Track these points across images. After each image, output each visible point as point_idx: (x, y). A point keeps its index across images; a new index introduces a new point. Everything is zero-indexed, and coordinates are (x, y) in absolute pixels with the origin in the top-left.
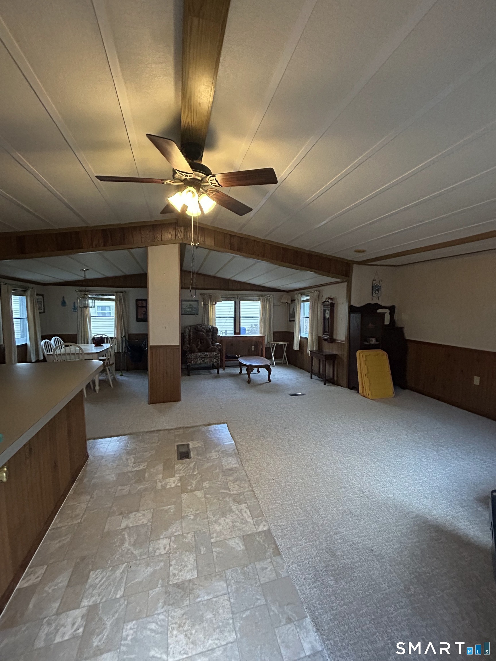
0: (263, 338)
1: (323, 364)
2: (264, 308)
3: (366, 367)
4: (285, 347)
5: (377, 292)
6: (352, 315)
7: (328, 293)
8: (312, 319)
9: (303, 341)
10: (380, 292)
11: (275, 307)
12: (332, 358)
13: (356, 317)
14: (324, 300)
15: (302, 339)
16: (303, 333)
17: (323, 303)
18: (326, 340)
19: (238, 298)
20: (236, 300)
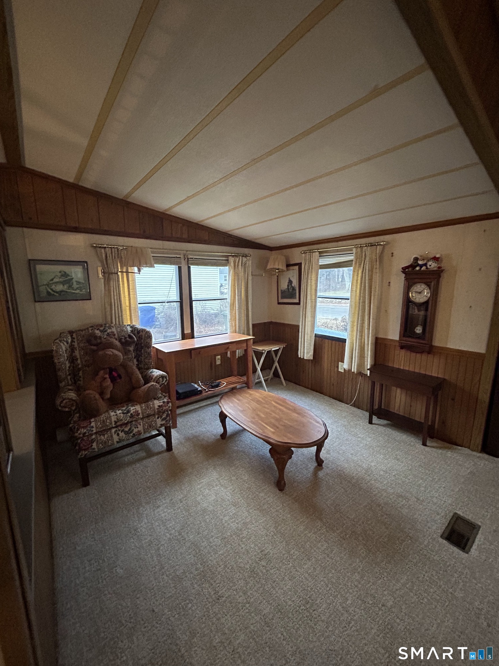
2: (236, 280)
9: (320, 344)
14: (408, 264)
15: (322, 339)
19: (186, 259)
20: (180, 263)
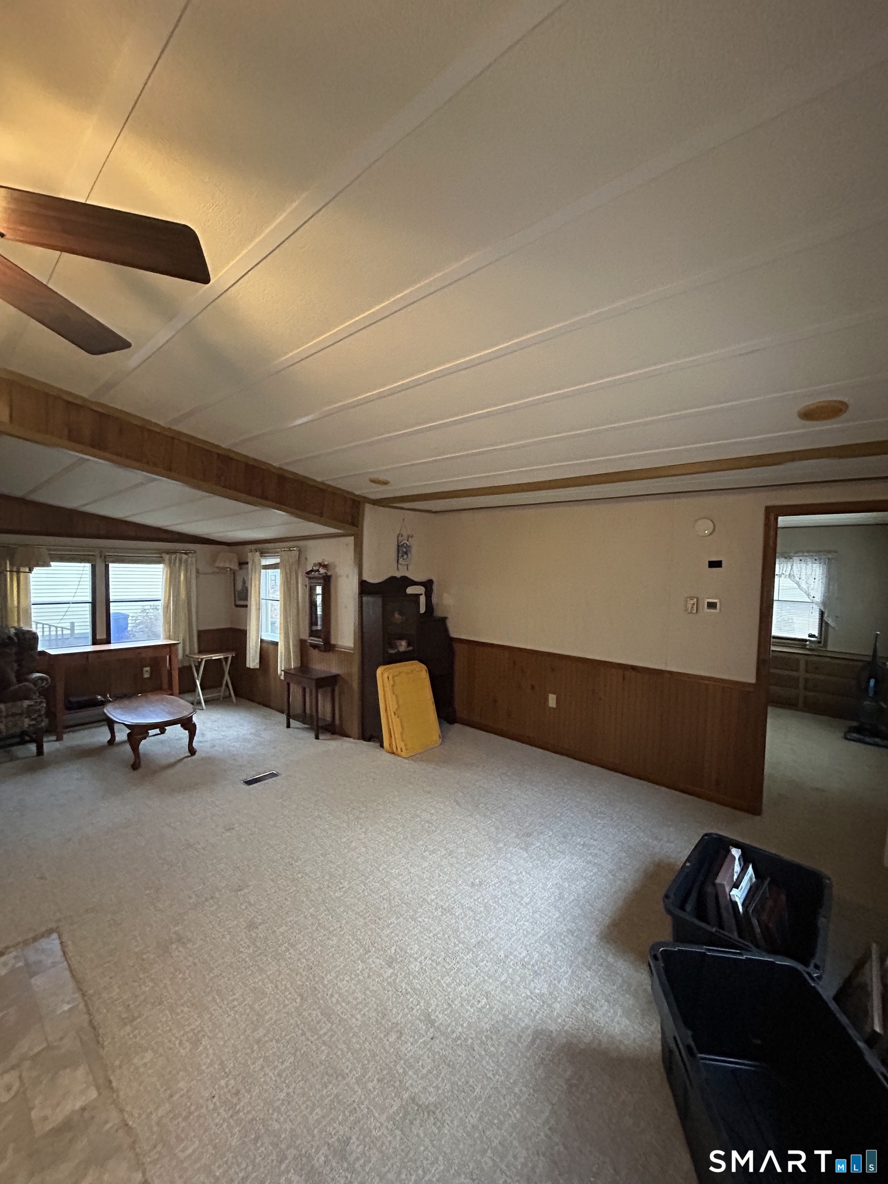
0: (173, 648)
1: (311, 694)
2: (173, 581)
3: (394, 697)
4: (226, 663)
5: (405, 557)
6: (365, 599)
7: (318, 553)
8: (285, 605)
9: (267, 650)
10: (409, 555)
11: (202, 576)
12: (329, 683)
13: (373, 603)
14: (309, 569)
15: (264, 645)
16: (267, 631)
17: (308, 573)
18: (315, 646)
19: (103, 557)
20: (95, 561)
